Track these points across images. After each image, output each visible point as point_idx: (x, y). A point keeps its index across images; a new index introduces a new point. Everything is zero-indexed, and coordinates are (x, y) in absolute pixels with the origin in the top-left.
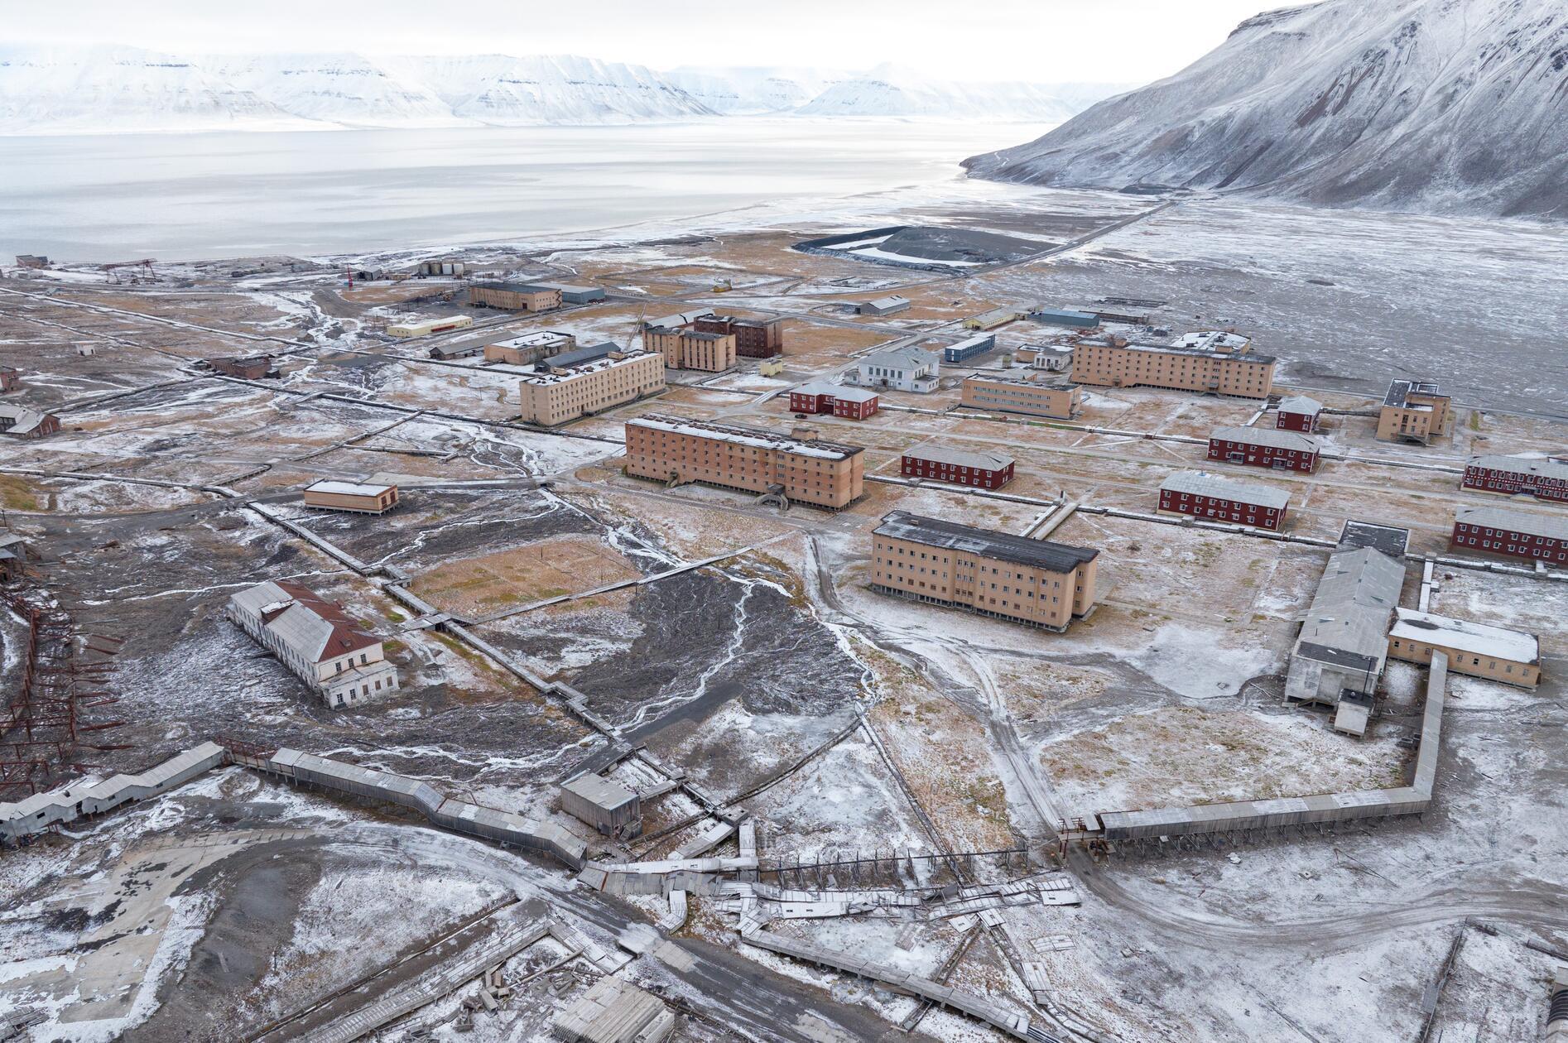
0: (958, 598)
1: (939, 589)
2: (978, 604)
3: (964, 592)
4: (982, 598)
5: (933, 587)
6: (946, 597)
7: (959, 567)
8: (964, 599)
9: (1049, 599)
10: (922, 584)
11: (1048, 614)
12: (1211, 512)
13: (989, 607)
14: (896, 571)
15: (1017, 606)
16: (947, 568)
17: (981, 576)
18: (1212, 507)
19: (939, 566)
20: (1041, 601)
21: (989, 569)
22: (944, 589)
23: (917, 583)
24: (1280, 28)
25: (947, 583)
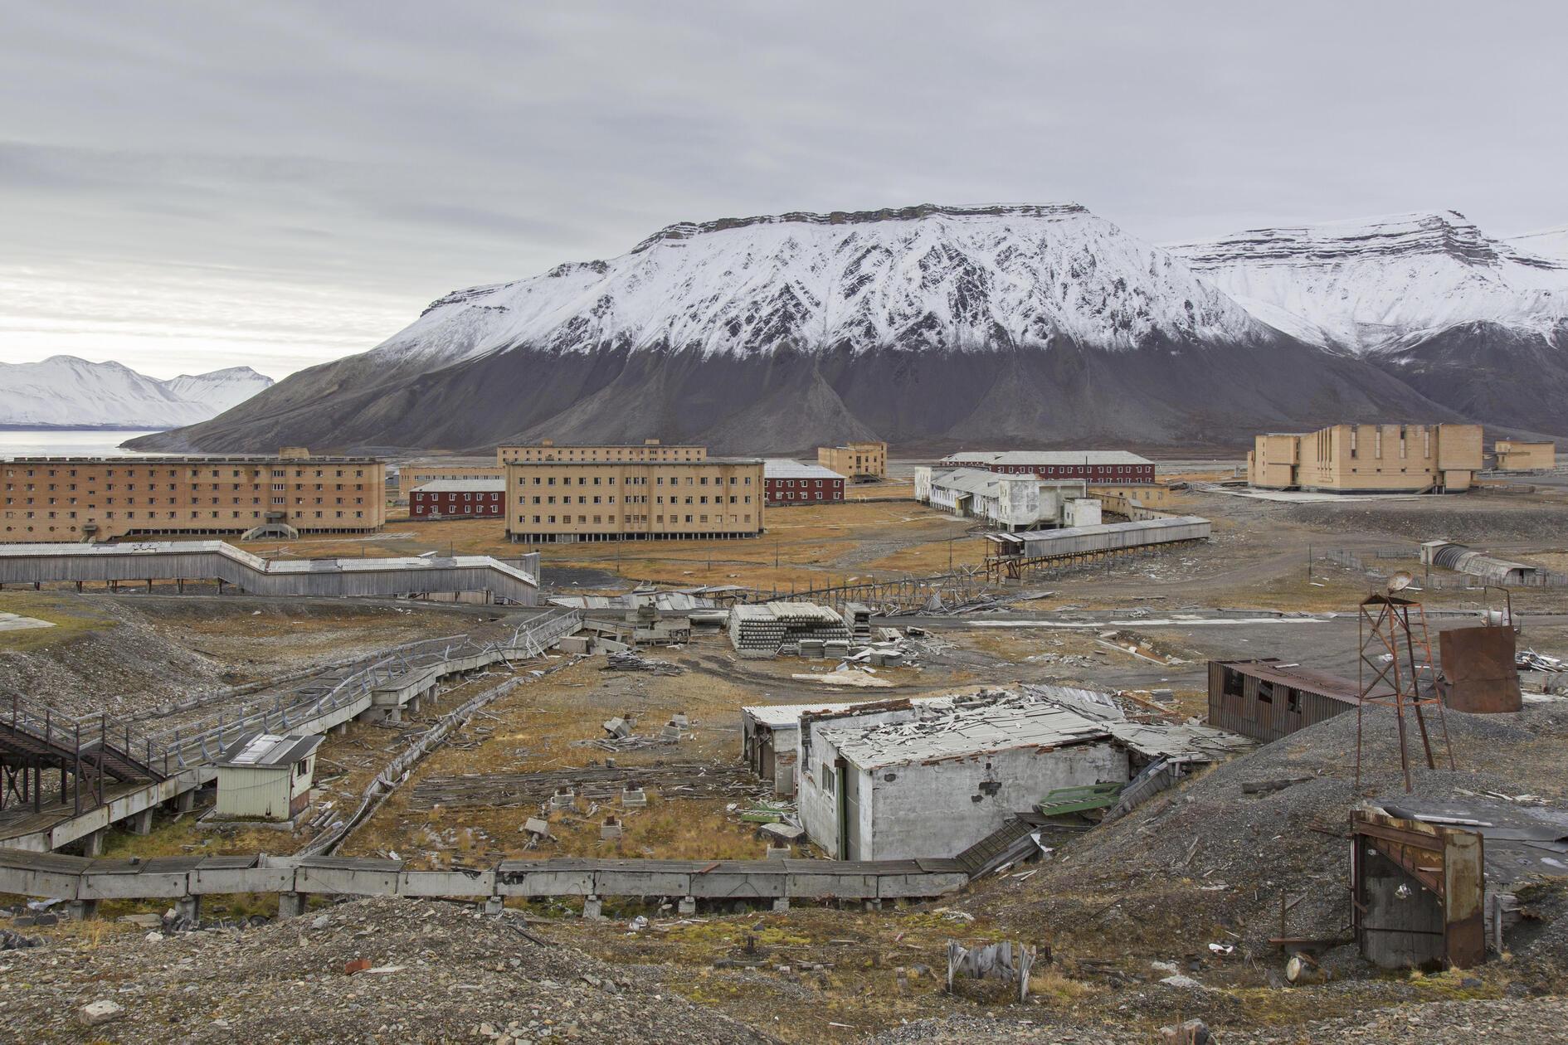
0: (628, 529)
1: (604, 519)
2: (657, 528)
3: (636, 518)
4: (660, 518)
5: (597, 519)
6: (614, 528)
7: (627, 487)
8: (636, 528)
9: (740, 500)
10: (583, 519)
11: (741, 518)
12: (779, 495)
13: (670, 528)
14: (545, 510)
15: (704, 518)
16: (614, 491)
17: (657, 491)
18: (779, 490)
19: (604, 491)
20: (732, 506)
21: (667, 480)
22: (612, 518)
23: (575, 519)
24: (484, 301)
25: (614, 509)
